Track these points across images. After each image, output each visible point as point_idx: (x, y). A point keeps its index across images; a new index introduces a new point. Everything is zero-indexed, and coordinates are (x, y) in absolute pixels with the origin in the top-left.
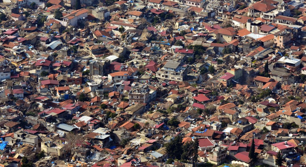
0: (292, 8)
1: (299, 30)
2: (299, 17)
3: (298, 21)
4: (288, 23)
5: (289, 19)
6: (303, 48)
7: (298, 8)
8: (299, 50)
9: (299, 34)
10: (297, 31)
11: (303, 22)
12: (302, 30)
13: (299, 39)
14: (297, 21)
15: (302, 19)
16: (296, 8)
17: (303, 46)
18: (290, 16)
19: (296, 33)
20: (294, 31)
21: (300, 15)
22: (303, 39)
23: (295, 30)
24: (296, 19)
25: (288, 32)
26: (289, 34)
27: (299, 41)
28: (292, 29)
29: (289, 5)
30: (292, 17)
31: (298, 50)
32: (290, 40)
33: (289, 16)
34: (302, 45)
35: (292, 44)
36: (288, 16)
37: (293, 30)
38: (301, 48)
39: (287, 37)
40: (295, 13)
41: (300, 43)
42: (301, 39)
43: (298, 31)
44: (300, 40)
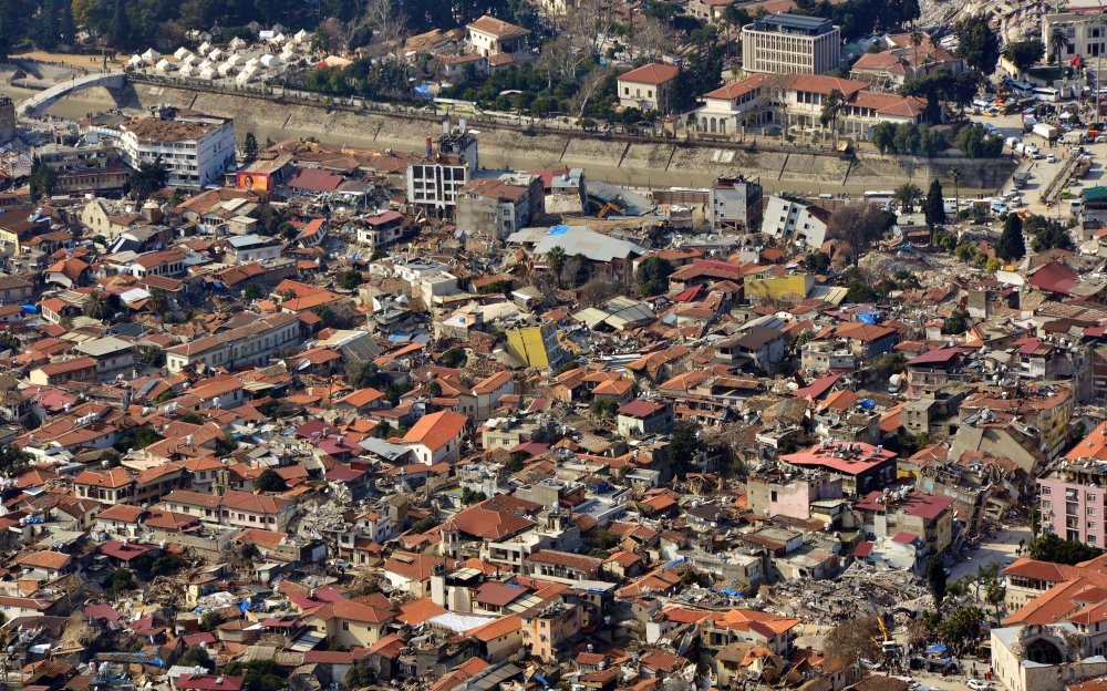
0: (590, 525)
1: (607, 596)
2: (610, 555)
3: (607, 568)
4: (571, 576)
5: (576, 563)
6: (619, 660)
7: (609, 525)
8: (605, 668)
9: (605, 612)
10: (598, 601)
11: (620, 571)
12: (615, 599)
13: (606, 628)
14: (601, 567)
15: (617, 560)
16: (603, 523)
17: (618, 652)
18: (580, 552)
19: (595, 608)
20: (589, 600)
21: (616, 548)
22: (621, 627)
23: (593, 598)
24: (599, 560)
25: (568, 606)
26: (571, 614)
27: (606, 636)
28: (583, 594)
29: (575, 516)
30: (586, 554)
31: (601, 664)
32: (574, 631)
33: (576, 550)
34: (615, 650)
35: (582, 645)
36: (572, 552)
37: (585, 597)
38: (612, 660)
39: (564, 622)
40: (598, 540)
41: (609, 640)
42: (614, 627)
43: (603, 601)
44: (610, 632)
